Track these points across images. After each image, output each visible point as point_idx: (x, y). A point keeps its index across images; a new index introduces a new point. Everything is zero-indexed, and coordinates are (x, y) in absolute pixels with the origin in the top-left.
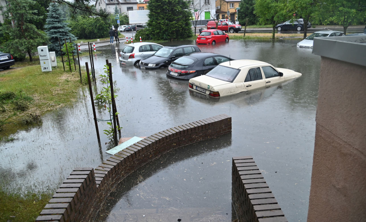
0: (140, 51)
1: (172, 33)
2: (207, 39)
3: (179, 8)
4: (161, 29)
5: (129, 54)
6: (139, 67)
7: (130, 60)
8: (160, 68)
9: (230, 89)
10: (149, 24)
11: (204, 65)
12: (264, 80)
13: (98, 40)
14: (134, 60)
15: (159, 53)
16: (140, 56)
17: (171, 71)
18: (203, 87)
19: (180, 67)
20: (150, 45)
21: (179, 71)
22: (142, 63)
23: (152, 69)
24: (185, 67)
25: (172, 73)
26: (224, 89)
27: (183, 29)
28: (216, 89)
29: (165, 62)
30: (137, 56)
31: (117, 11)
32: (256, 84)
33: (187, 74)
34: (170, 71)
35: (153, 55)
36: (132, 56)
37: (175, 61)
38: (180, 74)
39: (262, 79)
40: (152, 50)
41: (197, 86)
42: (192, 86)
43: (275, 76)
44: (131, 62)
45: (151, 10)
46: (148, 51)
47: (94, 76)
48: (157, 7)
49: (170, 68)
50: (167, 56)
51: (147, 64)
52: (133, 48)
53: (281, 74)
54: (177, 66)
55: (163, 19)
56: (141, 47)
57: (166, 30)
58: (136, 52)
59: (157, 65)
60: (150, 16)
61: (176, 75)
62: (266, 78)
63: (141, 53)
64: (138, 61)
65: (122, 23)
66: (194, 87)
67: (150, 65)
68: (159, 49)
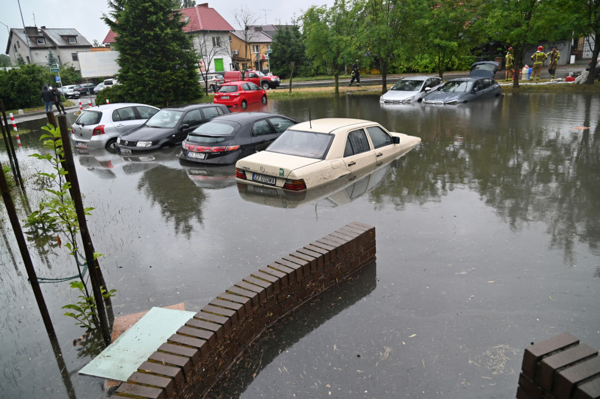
0: (115, 120)
1: (167, 91)
2: (232, 97)
3: (175, 46)
4: (144, 84)
5: (93, 127)
6: (117, 151)
7: (95, 138)
8: (161, 149)
9: (321, 172)
10: (121, 78)
11: (253, 135)
12: (373, 151)
13: (21, 111)
14: (104, 138)
15: (153, 121)
16: (117, 129)
17: (191, 150)
18: (269, 172)
19: (208, 140)
20: (134, 108)
21: (207, 149)
22: (122, 142)
23: (144, 151)
24: (216, 140)
25: (193, 155)
26: (311, 174)
27: (186, 83)
28: (298, 174)
29: (170, 137)
30: (110, 130)
31: (52, 60)
32: (363, 159)
33: (224, 153)
34: (186, 152)
35: (144, 125)
36: (99, 131)
37: (195, 131)
38: (210, 155)
39: (369, 149)
40: (138, 117)
41: (254, 173)
42: (242, 174)
43: (387, 143)
44: (99, 142)
45: (123, 51)
46: (129, 119)
47: (17, 175)
48: (134, 46)
49: (185, 144)
50: (173, 125)
51: (133, 143)
52: (100, 115)
53: (396, 140)
54: (199, 139)
55: (147, 66)
56: (116, 112)
57: (155, 87)
58: (107, 122)
59: (155, 142)
60: (122, 62)
61: (202, 156)
62: (376, 147)
63: (117, 124)
64: (114, 140)
65: (66, 82)
66: (249, 176)
67: (141, 145)
68: (151, 115)
